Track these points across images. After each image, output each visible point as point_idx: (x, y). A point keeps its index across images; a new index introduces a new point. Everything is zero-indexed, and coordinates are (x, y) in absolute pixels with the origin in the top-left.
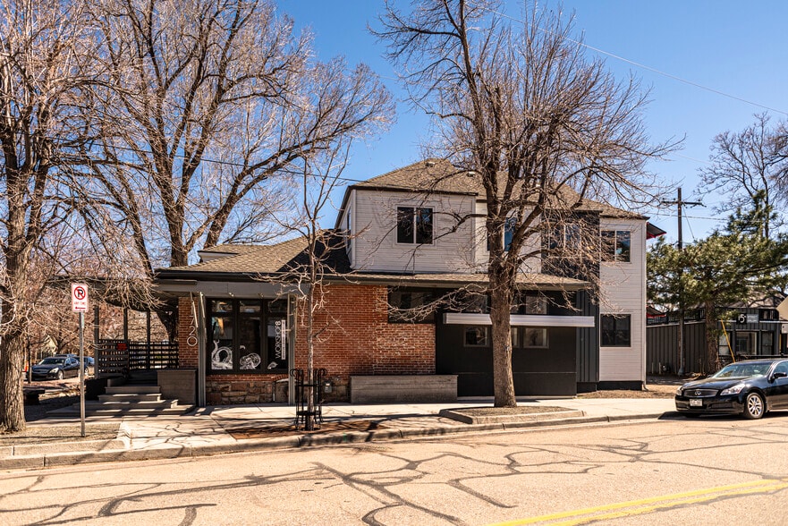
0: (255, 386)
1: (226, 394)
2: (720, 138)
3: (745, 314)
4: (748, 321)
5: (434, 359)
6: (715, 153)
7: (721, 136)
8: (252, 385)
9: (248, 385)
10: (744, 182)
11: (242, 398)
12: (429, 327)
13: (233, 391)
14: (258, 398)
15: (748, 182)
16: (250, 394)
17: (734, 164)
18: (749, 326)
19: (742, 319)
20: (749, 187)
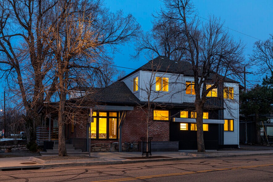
0: (104, 145)
1: (94, 148)
2: (257, 43)
3: (270, 119)
4: (271, 122)
5: (169, 135)
6: (255, 49)
7: (257, 42)
8: (103, 145)
9: (102, 145)
10: (266, 62)
11: (99, 150)
12: (167, 123)
13: (96, 147)
14: (105, 150)
15: (268, 62)
16: (102, 148)
17: (262, 54)
18: (271, 124)
19: (268, 121)
20: (269, 64)
